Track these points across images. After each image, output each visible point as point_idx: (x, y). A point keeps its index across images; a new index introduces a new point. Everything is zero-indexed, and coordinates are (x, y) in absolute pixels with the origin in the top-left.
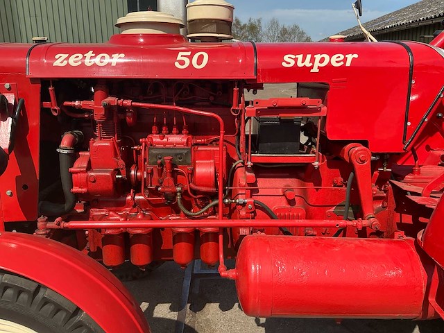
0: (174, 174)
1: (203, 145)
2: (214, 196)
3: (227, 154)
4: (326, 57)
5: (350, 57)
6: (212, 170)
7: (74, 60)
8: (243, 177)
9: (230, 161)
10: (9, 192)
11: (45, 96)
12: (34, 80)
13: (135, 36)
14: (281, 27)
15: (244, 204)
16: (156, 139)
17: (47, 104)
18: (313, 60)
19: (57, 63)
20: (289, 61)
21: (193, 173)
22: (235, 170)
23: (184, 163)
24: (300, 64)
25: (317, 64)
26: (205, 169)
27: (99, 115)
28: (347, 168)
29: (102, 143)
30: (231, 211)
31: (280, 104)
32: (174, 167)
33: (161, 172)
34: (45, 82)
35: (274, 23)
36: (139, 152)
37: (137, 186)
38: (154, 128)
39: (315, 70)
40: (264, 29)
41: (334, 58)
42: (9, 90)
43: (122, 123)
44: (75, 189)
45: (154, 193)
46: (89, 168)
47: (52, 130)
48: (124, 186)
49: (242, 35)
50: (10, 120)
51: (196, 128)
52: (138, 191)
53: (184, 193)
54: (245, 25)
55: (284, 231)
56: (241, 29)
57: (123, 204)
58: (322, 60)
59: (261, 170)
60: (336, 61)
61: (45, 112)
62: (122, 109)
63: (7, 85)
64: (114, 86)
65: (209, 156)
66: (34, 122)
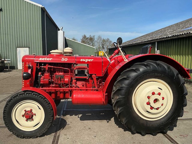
0: (60, 80)
1: (66, 75)
2: (68, 84)
3: (71, 77)
4: (88, 60)
5: (92, 60)
6: (68, 80)
7: (43, 59)
8: (74, 81)
9: (71, 78)
10: (28, 83)
11: (37, 65)
12: (35, 62)
13: (54, 55)
14: (102, 39)
15: (74, 86)
16: (57, 74)
17: (37, 67)
18: (86, 60)
19: (40, 60)
20: (82, 60)
21: (64, 80)
22: (72, 80)
23: (63, 78)
24: (83, 61)
25: (86, 61)
26: (66, 79)
27: (47, 69)
28: (92, 79)
29: (47, 74)
30: (71, 87)
31: (80, 67)
32: (60, 79)
33: (58, 80)
34: (37, 63)
35: (99, 37)
36: (53, 76)
37: (53, 83)
38: (57, 71)
39: (86, 62)
40: (96, 39)
41: (89, 60)
42: (30, 64)
43: (51, 70)
44: (41, 83)
45: (56, 84)
46: (44, 79)
47: (38, 71)
48: (50, 83)
49: (87, 41)
50: (31, 69)
51: (65, 72)
52: (53, 84)
53: (62, 84)
54: (88, 38)
55: (81, 90)
56: (87, 39)
57: (50, 87)
58: (87, 60)
59: (78, 80)
60: (90, 60)
61: (37, 68)
62: (51, 68)
63: (30, 63)
64: (50, 64)
65: (67, 77)
66: (35, 71)
